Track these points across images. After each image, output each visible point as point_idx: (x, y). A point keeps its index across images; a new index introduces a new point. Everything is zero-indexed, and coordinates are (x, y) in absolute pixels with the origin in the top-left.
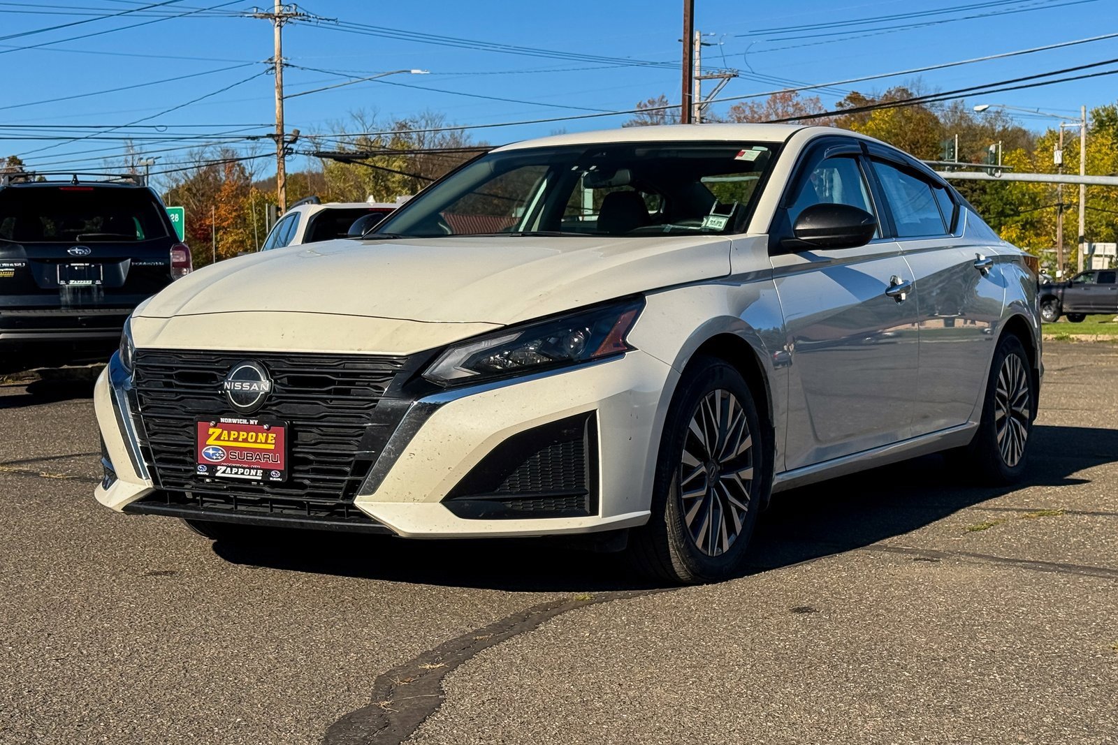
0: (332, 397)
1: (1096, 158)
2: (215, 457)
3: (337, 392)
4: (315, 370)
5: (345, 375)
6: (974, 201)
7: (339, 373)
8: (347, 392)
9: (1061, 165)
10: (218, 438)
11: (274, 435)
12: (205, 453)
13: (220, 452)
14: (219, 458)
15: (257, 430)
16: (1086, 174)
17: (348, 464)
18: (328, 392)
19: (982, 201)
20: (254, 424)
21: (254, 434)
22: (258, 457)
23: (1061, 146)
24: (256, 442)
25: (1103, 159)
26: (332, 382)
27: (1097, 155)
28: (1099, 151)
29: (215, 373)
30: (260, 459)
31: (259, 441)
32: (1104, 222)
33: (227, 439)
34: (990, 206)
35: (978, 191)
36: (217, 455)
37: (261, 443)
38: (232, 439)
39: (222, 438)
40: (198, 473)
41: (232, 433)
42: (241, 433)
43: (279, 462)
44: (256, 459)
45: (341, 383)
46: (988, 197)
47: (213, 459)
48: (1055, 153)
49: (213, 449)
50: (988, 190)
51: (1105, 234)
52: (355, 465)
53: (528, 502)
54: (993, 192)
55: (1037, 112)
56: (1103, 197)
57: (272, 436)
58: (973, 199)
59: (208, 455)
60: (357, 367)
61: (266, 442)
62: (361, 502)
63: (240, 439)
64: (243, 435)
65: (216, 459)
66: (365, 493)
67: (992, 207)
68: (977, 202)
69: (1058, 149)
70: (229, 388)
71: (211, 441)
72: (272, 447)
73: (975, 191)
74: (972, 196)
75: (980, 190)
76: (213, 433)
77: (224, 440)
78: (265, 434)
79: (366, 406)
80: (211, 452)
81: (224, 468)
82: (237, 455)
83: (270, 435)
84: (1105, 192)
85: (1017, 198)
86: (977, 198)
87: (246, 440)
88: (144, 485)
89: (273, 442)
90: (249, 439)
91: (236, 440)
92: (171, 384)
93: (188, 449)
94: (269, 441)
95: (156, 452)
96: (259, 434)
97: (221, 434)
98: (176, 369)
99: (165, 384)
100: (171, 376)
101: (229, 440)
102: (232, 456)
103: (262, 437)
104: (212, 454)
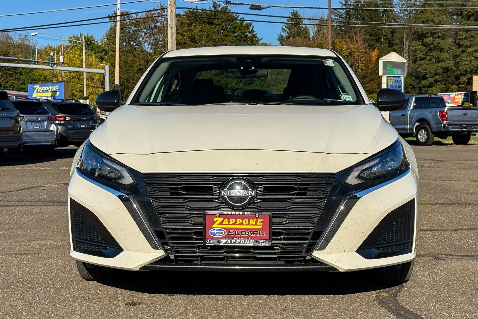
0: (296, 197)
1: (73, 60)
2: (218, 235)
3: (298, 194)
4: (284, 182)
5: (301, 184)
6: (17, 79)
7: (298, 184)
8: (305, 194)
9: (63, 63)
10: (221, 224)
11: (262, 220)
12: (211, 233)
13: (222, 232)
14: (221, 235)
15: (249, 217)
16: (86, 68)
17: (309, 234)
18: (294, 194)
19: (21, 78)
20: (248, 215)
21: (247, 220)
22: (250, 233)
23: (63, 53)
24: (248, 224)
25: (76, 61)
26: (295, 189)
27: (73, 58)
28: (74, 57)
29: (212, 186)
30: (251, 234)
31: (251, 224)
32: (78, 90)
33: (227, 223)
34: (25, 81)
35: (19, 74)
36: (220, 233)
37: (252, 225)
38: (231, 223)
39: (224, 223)
40: (206, 244)
41: (231, 220)
42: (238, 220)
43: (265, 235)
44: (248, 234)
45: (300, 189)
46: (24, 77)
47: (217, 236)
48: (60, 57)
49: (217, 230)
50: (23, 73)
51: (79, 95)
52: (313, 234)
53: (389, 248)
54: (26, 74)
55: (62, 37)
56: (77, 78)
57: (260, 221)
58: (16, 77)
59: (213, 234)
60: (308, 180)
61: (256, 224)
62: (317, 254)
63: (237, 223)
64: (239, 221)
65: (219, 236)
66: (320, 249)
67: (26, 81)
68: (18, 79)
69: (61, 55)
70: (226, 194)
71: (215, 226)
72: (260, 227)
73: (17, 73)
74: (16, 76)
75: (20, 73)
76: (217, 221)
77: (225, 225)
78: (255, 220)
79: (319, 201)
80: (215, 232)
81: (225, 241)
82: (235, 232)
83: (259, 220)
84: (78, 76)
85: (38, 77)
86: (19, 77)
87: (241, 224)
88: (160, 253)
89: (261, 224)
90: (244, 223)
91: (234, 224)
92: (178, 194)
93: (195, 231)
94: (258, 224)
95: (168, 233)
96: (251, 220)
97: (223, 221)
98: (180, 184)
99: (172, 194)
100: (177, 189)
101: (229, 224)
102: (230, 233)
103: (253, 222)
104: (217, 233)
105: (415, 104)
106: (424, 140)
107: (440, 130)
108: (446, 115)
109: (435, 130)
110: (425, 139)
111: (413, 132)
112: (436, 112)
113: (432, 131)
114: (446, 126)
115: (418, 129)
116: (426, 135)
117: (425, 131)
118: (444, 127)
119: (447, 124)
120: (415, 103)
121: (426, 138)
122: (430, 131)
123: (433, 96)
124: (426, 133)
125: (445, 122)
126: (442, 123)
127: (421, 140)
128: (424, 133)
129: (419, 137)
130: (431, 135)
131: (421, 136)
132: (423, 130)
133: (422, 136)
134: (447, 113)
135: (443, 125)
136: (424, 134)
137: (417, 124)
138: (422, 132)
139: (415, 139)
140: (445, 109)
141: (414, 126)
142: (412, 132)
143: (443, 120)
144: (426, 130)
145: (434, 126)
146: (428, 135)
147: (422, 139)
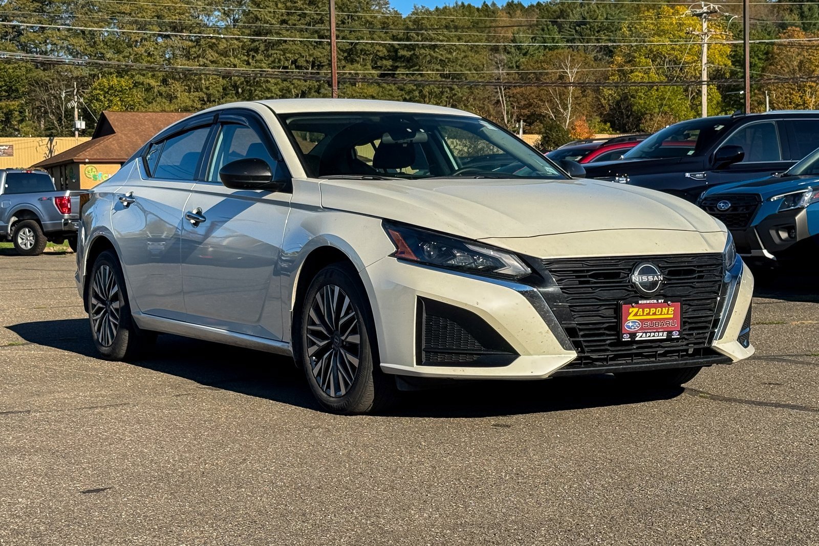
0: (697, 281)
2: (634, 328)
3: (698, 277)
5: (699, 267)
7: (696, 266)
8: (702, 277)
10: (636, 315)
11: (673, 308)
13: (637, 324)
14: (637, 327)
15: (663, 306)
17: (710, 322)
18: (695, 278)
20: (661, 302)
21: (660, 309)
22: (662, 324)
24: (661, 314)
26: (696, 272)
30: (664, 325)
31: (663, 313)
33: (641, 314)
37: (664, 314)
38: (645, 314)
39: (638, 314)
40: (624, 340)
41: (645, 310)
42: (652, 309)
43: (677, 325)
45: (699, 272)
49: (632, 322)
57: (671, 309)
59: (628, 327)
61: (668, 314)
62: (718, 344)
63: (651, 314)
64: (653, 310)
66: (719, 337)
71: (631, 317)
72: (672, 316)
76: (633, 311)
78: (667, 309)
79: (715, 285)
80: (630, 324)
81: (641, 334)
82: (649, 324)
83: (670, 308)
87: (654, 314)
88: (572, 355)
89: (672, 313)
90: (657, 313)
91: (648, 314)
92: (588, 282)
93: (607, 325)
94: (670, 313)
95: (581, 330)
96: (664, 309)
97: (638, 312)
98: (588, 271)
99: (581, 282)
100: (585, 276)
101: (643, 315)
102: (645, 325)
103: (665, 310)
104: (632, 326)
105: (7, 186)
106: (29, 247)
107: (58, 228)
108: (69, 204)
109: (50, 229)
110: (31, 244)
111: (7, 233)
112: (50, 199)
113: (45, 230)
114: (70, 222)
115: (18, 226)
116: (31, 238)
117: (29, 232)
118: (66, 224)
119: (70, 219)
120: (7, 182)
121: (33, 243)
122: (40, 230)
123: (33, 172)
124: (32, 234)
125: (66, 215)
126: (63, 217)
127: (23, 247)
128: (28, 234)
129: (20, 241)
130: (42, 238)
131: (22, 239)
132: (27, 230)
133: (25, 239)
134: (69, 201)
135: (63, 220)
136: (29, 236)
137: (14, 219)
138: (24, 233)
139: (11, 245)
140: (65, 194)
141: (8, 222)
142: (5, 233)
143: (63, 213)
144: (32, 228)
145: (47, 221)
146: (36, 237)
147: (25, 245)
